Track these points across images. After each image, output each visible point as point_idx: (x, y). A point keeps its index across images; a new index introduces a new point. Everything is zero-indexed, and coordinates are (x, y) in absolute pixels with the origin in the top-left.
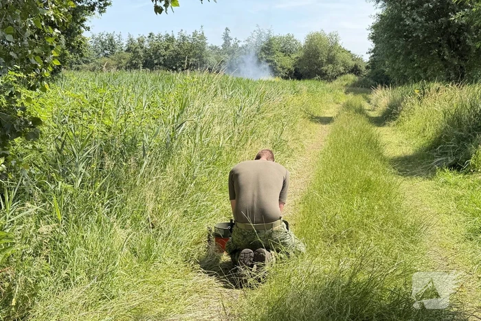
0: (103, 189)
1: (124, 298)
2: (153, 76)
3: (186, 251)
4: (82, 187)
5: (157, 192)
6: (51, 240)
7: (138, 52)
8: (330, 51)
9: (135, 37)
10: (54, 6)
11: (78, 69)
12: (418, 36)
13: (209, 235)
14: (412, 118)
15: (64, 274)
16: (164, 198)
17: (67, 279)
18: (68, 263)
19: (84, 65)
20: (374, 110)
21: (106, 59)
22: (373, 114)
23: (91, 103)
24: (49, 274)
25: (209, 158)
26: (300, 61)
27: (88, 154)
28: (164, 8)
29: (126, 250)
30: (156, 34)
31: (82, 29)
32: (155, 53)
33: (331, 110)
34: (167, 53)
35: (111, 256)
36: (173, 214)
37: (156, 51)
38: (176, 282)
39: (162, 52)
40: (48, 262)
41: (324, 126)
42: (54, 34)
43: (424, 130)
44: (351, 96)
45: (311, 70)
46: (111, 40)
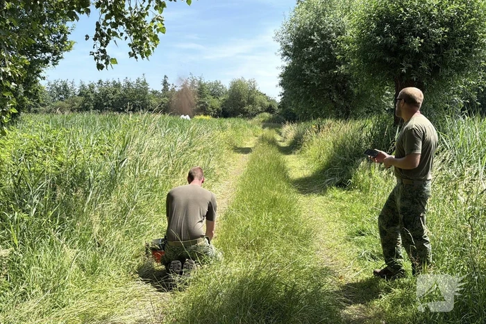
0: (55, 215)
1: (74, 306)
2: (102, 116)
3: (127, 264)
4: (36, 216)
5: (102, 216)
6: (9, 262)
7: (89, 96)
8: (250, 94)
9: (87, 84)
10: (10, 63)
11: (36, 112)
12: (314, 84)
13: (147, 249)
14: (311, 147)
15: (21, 290)
16: (108, 221)
17: (24, 293)
18: (25, 279)
19: (41, 108)
20: (284, 141)
21: (61, 102)
22: (283, 144)
23: (46, 143)
24: (8, 289)
25: (148, 186)
26: (226, 102)
27: (42, 188)
28: (105, 65)
29: (75, 266)
30: (104, 81)
31: (38, 78)
32: (104, 97)
33: (251, 142)
34: (115, 96)
35: (62, 272)
36: (117, 235)
37: (105, 94)
38: (118, 290)
39: (111, 96)
40: (7, 279)
41: (245, 155)
42: (12, 86)
43: (320, 156)
44: (266, 130)
45: (235, 109)
46: (65, 86)
